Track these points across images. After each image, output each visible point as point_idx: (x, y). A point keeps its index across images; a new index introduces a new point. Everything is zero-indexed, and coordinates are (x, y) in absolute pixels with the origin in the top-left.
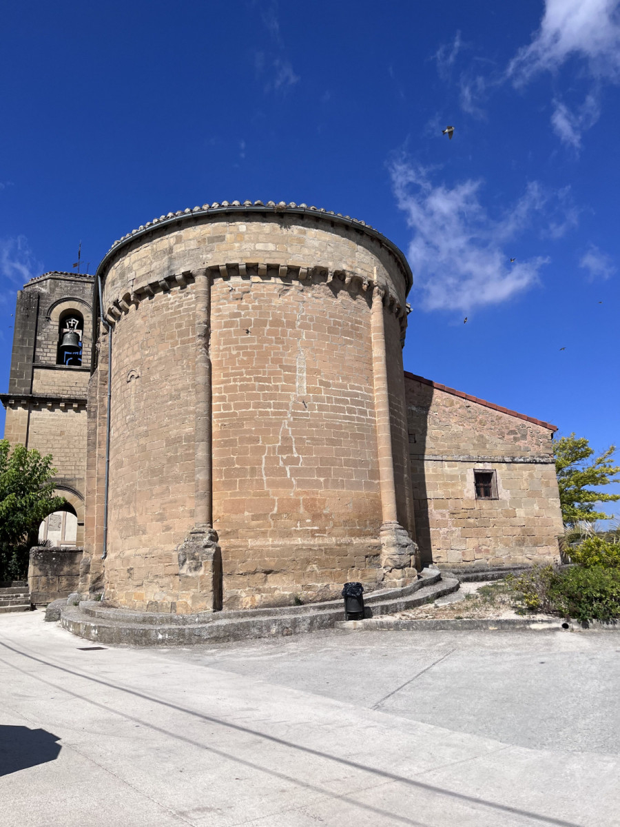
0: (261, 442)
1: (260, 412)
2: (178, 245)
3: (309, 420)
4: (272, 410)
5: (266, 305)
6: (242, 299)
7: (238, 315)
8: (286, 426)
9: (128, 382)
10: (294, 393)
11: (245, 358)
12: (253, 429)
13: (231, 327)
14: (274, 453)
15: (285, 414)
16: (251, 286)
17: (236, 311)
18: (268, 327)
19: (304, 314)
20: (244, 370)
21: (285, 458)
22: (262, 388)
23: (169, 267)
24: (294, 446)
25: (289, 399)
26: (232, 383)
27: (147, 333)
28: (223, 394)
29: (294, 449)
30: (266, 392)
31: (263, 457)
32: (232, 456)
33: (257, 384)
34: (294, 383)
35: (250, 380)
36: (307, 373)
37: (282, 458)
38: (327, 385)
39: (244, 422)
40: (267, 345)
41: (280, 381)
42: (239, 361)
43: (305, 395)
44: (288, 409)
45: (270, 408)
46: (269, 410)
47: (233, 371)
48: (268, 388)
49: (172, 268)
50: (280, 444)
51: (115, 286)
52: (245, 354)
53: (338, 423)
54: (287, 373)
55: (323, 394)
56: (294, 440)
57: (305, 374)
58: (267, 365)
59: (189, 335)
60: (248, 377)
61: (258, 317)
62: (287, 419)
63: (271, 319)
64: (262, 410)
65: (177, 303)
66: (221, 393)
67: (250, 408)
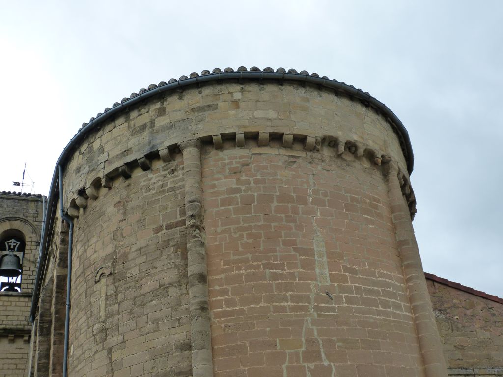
0: (279, 347)
1: (274, 307)
2: (161, 118)
3: (337, 316)
4: (289, 303)
5: (271, 178)
6: (240, 172)
7: (238, 191)
8: (310, 325)
9: (96, 282)
10: (315, 282)
11: (250, 241)
12: (268, 329)
13: (229, 205)
14: (298, 361)
15: (306, 309)
16: (251, 158)
17: (234, 186)
18: (275, 204)
19: (315, 188)
20: (249, 256)
21: (312, 367)
22: (275, 277)
23: (150, 142)
24: (322, 350)
25: (310, 290)
26: (235, 272)
27: (122, 221)
28: (224, 287)
29: (323, 355)
30: (280, 281)
31: (284, 366)
32: (242, 367)
33: (267, 271)
34: (313, 269)
35: (258, 267)
36: (328, 257)
37: (309, 368)
38: (353, 272)
39: (255, 322)
40: (276, 224)
41: (297, 268)
42: (242, 244)
43: (328, 284)
44: (310, 303)
45: (287, 302)
46: (286, 304)
47: (236, 257)
48: (282, 276)
49: (154, 142)
50: (303, 349)
51: (81, 173)
52: (250, 236)
53: (372, 320)
54: (303, 257)
55: (350, 284)
56: (321, 342)
57: (325, 259)
58: (278, 249)
59: (176, 218)
60: (255, 263)
61: (262, 193)
62: (310, 315)
63: (278, 194)
64: (277, 304)
65: (160, 183)
66: (222, 285)
67: (260, 302)
